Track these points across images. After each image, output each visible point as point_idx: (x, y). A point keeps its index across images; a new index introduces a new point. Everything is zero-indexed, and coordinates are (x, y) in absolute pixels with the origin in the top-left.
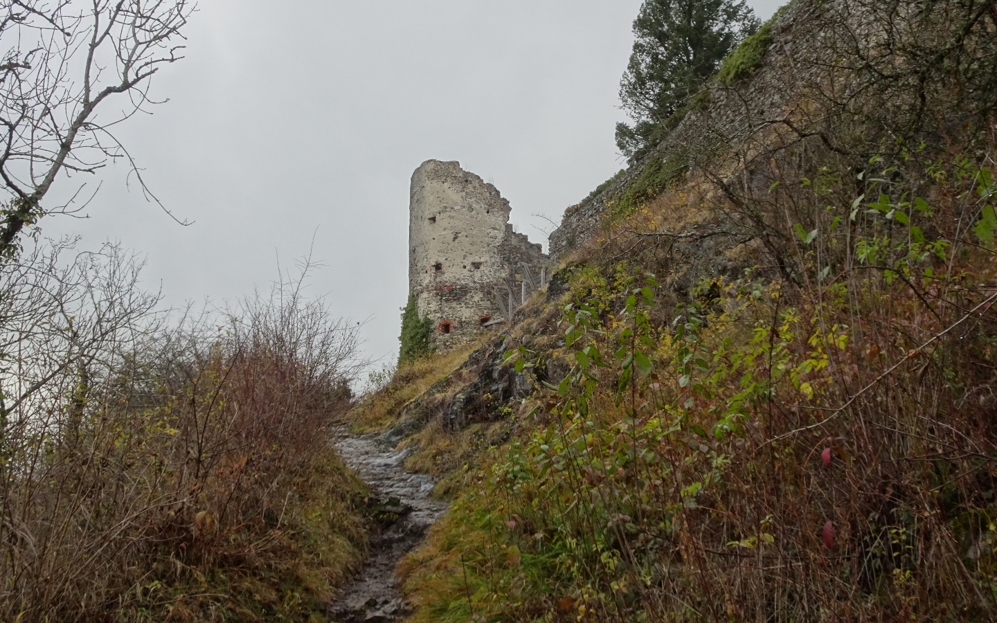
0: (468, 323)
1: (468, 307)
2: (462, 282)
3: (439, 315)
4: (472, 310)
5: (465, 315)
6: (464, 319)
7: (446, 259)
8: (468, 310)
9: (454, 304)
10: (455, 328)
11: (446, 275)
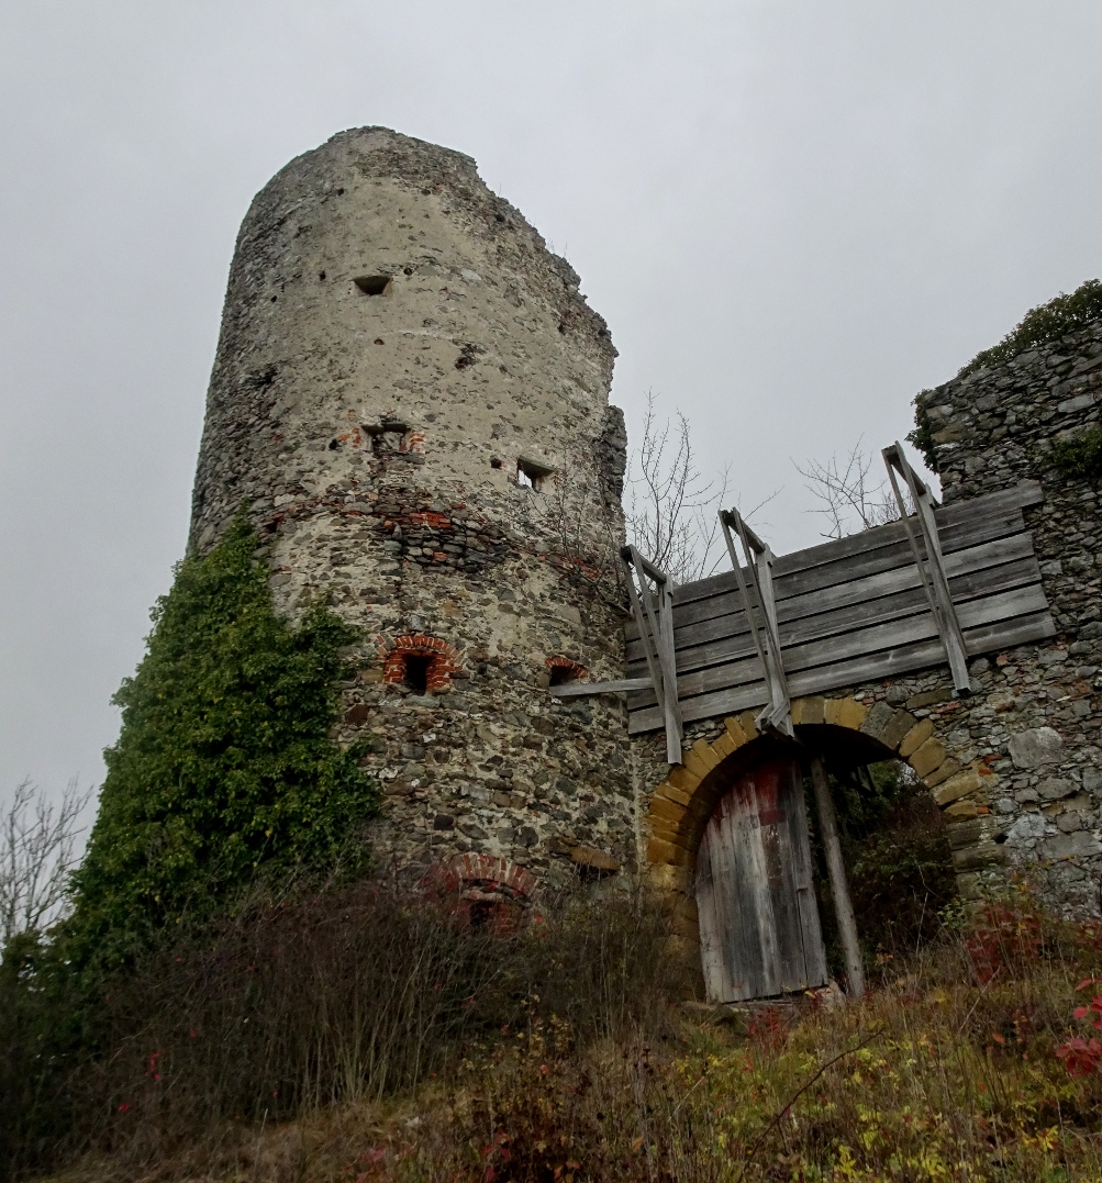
0: (509, 670)
1: (507, 609)
2: (488, 511)
3: (389, 611)
4: (524, 623)
5: (497, 634)
6: (493, 651)
7: (430, 418)
8: (508, 618)
9: (457, 584)
10: (458, 676)
11: (425, 470)
